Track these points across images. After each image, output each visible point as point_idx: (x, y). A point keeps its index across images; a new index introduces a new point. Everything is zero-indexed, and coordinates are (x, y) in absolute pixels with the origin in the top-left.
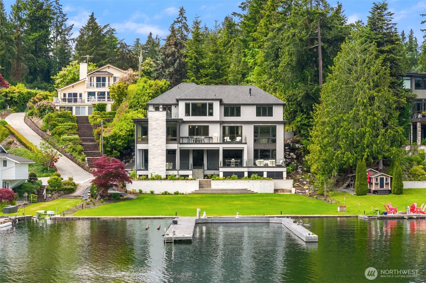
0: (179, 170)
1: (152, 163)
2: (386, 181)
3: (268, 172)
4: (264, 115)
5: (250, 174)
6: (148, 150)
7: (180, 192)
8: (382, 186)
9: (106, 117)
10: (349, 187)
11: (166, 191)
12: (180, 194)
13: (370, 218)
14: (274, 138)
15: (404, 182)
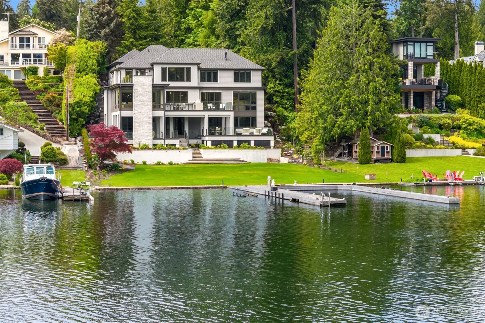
0: (166, 139)
1: (138, 131)
2: (387, 149)
3: (255, 141)
4: (242, 81)
5: (239, 143)
6: (132, 117)
7: (174, 162)
8: (383, 155)
9: (48, 82)
10: (341, 156)
11: (159, 161)
12: (175, 164)
13: (418, 185)
14: (254, 105)
15: (406, 150)
